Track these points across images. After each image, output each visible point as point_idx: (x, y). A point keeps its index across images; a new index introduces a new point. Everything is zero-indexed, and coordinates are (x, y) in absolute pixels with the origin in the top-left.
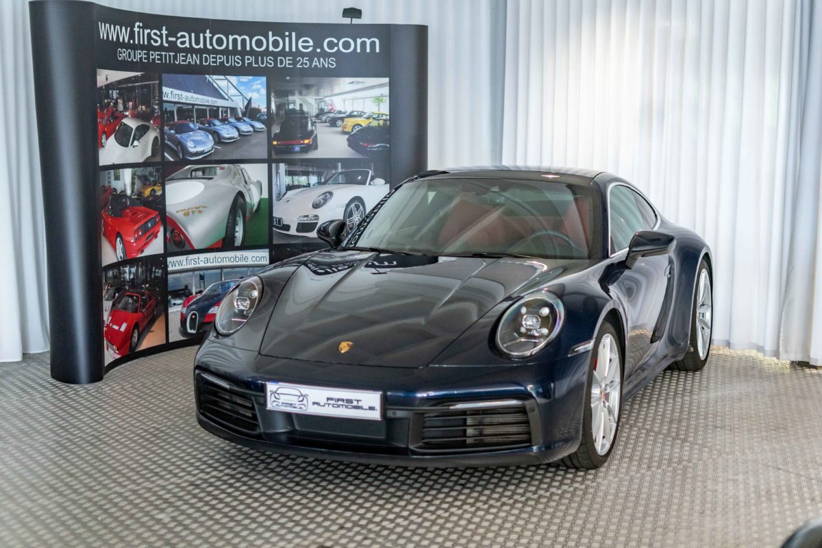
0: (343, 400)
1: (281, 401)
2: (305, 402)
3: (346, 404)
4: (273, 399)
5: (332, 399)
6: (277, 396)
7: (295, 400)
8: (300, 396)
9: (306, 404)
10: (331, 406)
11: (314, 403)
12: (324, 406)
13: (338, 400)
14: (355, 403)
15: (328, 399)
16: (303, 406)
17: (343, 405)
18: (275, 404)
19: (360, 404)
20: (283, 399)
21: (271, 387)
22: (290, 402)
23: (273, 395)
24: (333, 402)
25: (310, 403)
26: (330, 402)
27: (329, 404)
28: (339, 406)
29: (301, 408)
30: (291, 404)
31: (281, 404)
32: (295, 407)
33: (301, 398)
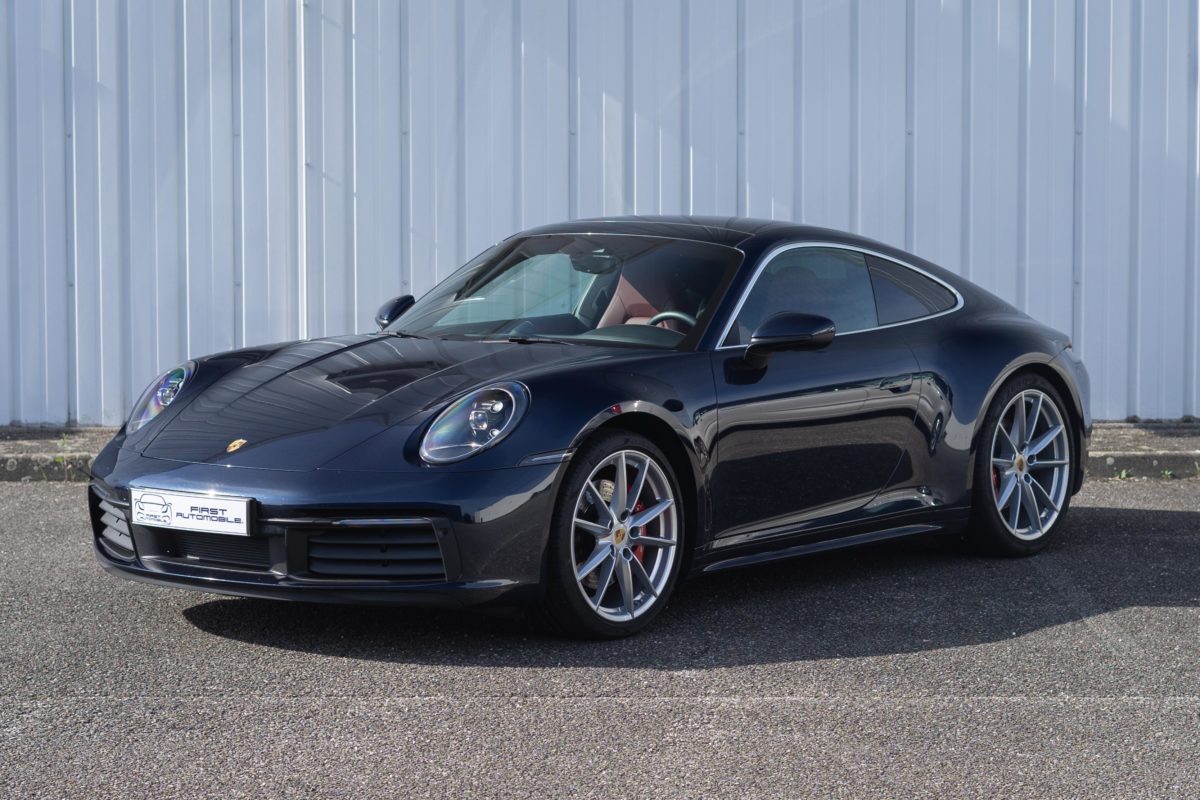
0: (206, 510)
1: (145, 512)
2: (168, 513)
3: (211, 515)
4: (138, 509)
5: (196, 509)
6: (142, 507)
7: (158, 511)
8: (163, 506)
9: (169, 516)
13: (203, 509)
14: (220, 514)
15: (193, 509)
16: (167, 519)
17: (207, 517)
18: (139, 516)
19: (225, 514)
20: (147, 509)
22: (154, 513)
23: (137, 505)
24: (196, 513)
25: (174, 515)
26: (194, 512)
27: (193, 515)
29: (165, 521)
30: (156, 517)
31: (145, 516)
32: (159, 520)
33: (165, 508)
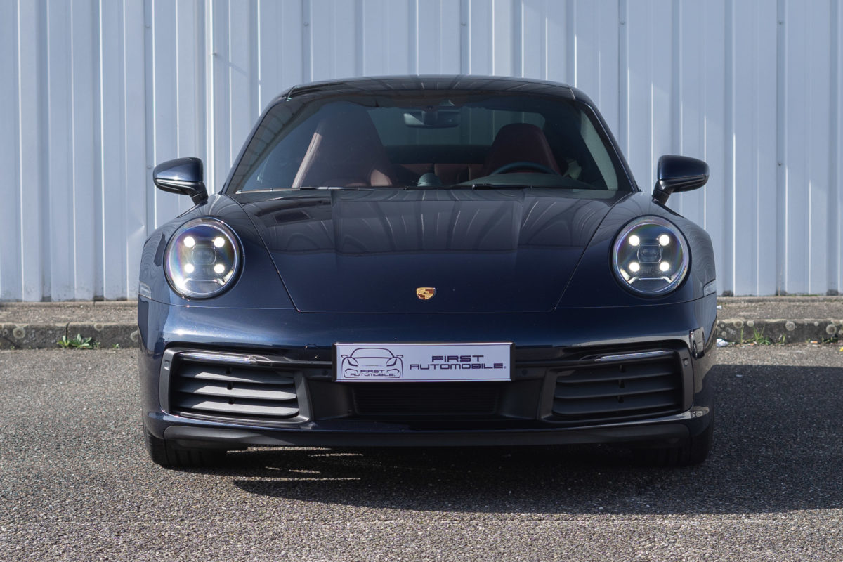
0: (457, 358)
1: (359, 368)
2: (398, 366)
3: (461, 363)
4: (346, 365)
5: (440, 358)
6: (352, 361)
7: (382, 365)
8: (390, 358)
9: (400, 370)
10: (438, 367)
11: (411, 366)
12: (428, 368)
13: (449, 358)
14: (474, 361)
15: (434, 358)
16: (395, 372)
17: (455, 365)
18: (348, 374)
19: (481, 361)
20: (362, 364)
21: (343, 349)
22: (373, 369)
23: (346, 359)
24: (442, 362)
25: (407, 366)
26: (436, 362)
27: (435, 365)
28: (450, 367)
29: (390, 375)
30: (377, 371)
31: (359, 372)
32: (382, 375)
33: (392, 361)
